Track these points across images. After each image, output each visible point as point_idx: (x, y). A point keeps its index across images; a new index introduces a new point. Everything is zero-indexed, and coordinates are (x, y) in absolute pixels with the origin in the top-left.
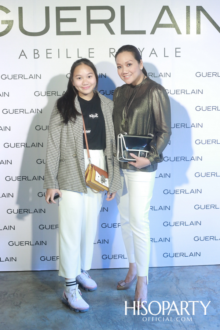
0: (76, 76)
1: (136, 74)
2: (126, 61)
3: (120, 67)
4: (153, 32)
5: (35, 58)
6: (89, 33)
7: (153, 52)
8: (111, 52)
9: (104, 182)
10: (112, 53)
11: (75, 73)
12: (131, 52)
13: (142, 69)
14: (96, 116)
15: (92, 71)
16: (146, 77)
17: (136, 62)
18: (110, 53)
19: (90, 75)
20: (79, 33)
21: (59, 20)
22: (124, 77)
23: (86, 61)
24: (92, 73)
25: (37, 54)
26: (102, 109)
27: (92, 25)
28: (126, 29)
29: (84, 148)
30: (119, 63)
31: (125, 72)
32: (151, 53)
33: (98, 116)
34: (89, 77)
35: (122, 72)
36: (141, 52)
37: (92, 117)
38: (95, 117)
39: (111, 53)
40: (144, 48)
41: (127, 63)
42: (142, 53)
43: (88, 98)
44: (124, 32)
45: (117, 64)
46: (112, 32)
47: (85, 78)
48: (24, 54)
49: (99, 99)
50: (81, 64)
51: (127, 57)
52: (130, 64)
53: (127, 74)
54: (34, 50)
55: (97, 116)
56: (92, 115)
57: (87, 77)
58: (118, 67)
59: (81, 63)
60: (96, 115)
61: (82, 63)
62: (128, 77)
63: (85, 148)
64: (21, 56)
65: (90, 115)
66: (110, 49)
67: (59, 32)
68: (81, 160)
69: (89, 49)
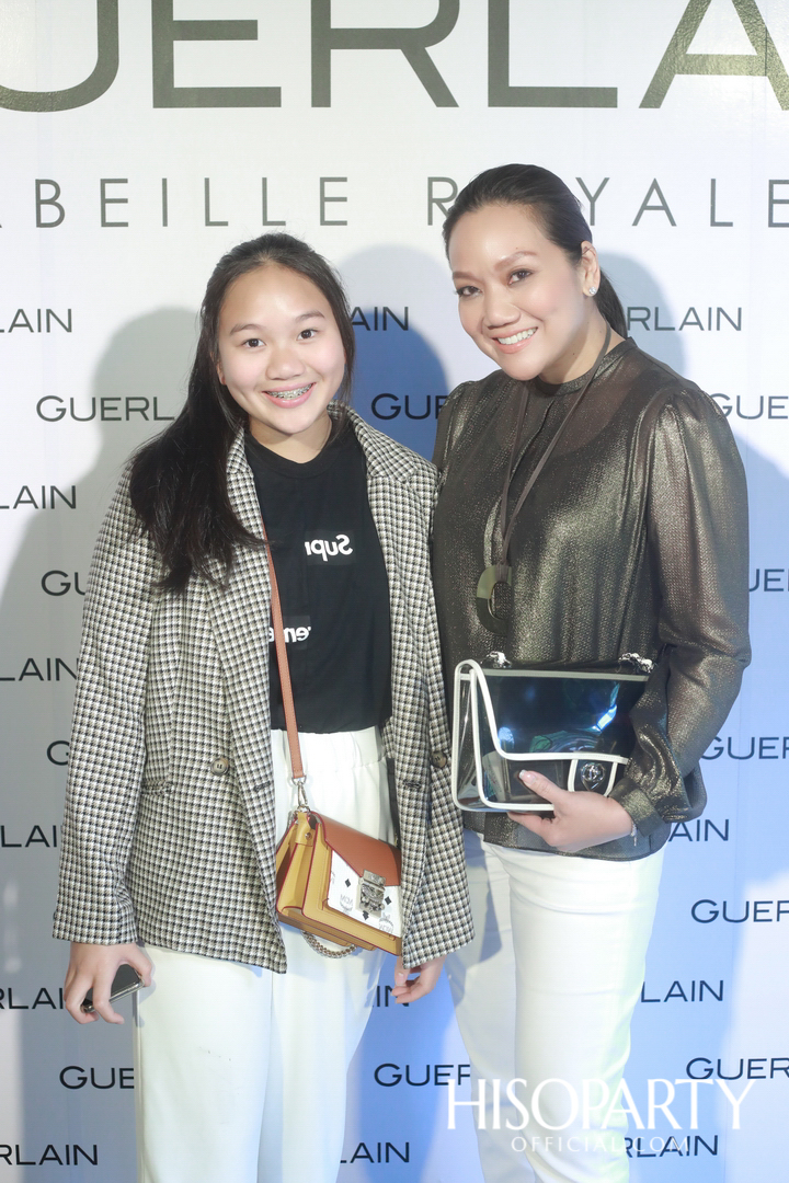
0: (234, 331)
3: (473, 289)
4: (654, 97)
5: (39, 224)
6: (321, 96)
7: (655, 200)
8: (434, 196)
9: (377, 908)
10: (440, 202)
11: (229, 317)
12: (525, 202)
13: (595, 290)
14: (342, 546)
15: (320, 302)
16: (617, 340)
18: (431, 200)
19: (309, 324)
20: (268, 97)
21: (168, 30)
22: (495, 340)
23: (285, 251)
24: (319, 315)
25: (51, 202)
26: (375, 510)
27: (339, 58)
28: (515, 81)
29: (274, 727)
32: (645, 207)
33: (350, 551)
34: (306, 334)
35: (480, 313)
36: (593, 200)
37: (322, 551)
38: (335, 553)
39: (434, 205)
40: (606, 180)
42: (596, 203)
43: (299, 452)
44: (502, 93)
46: (441, 95)
47: (282, 343)
49: (360, 450)
50: (258, 264)
52: (523, 273)
53: (511, 329)
54: (39, 182)
55: (346, 548)
56: (321, 542)
57: (292, 336)
58: (460, 291)
59: (262, 259)
60: (339, 542)
61: (266, 259)
62: (514, 338)
63: (278, 722)
65: (307, 544)
66: (431, 180)
67: (167, 94)
68: (253, 795)
69: (323, 180)
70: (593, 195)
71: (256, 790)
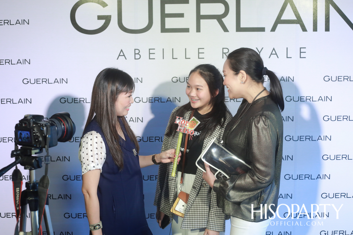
4: (273, 29)
6: (198, 30)
7: (274, 53)
8: (224, 52)
10: (225, 53)
18: (223, 53)
20: (187, 30)
21: (164, 16)
25: (138, 54)
27: (202, 21)
28: (242, 26)
32: (271, 54)
38: (198, 135)
39: (224, 54)
40: (263, 48)
44: (239, 29)
46: (225, 29)
54: (135, 49)
64: (120, 57)
66: (223, 48)
67: (164, 30)
69: (199, 49)
70: (260, 51)
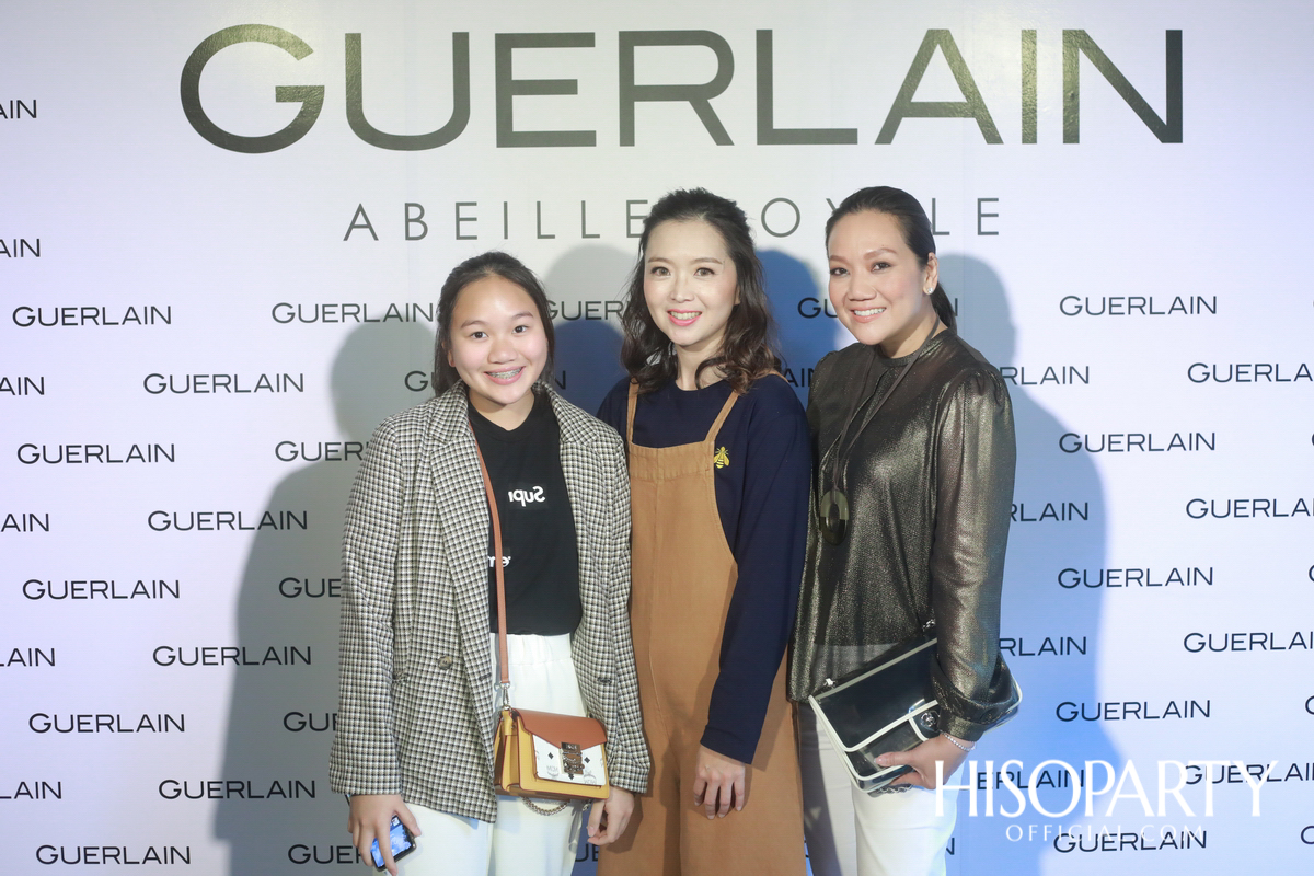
0: (464, 325)
1: (905, 309)
2: (870, 251)
3: (843, 271)
4: (886, 136)
5: (408, 238)
6: (627, 137)
11: (460, 314)
12: (894, 214)
13: (931, 291)
14: (537, 495)
15: (530, 306)
16: (942, 327)
17: (911, 259)
19: (521, 321)
20: (586, 139)
21: (508, 88)
22: (853, 311)
23: (504, 266)
24: (530, 315)
25: (417, 220)
26: (565, 469)
27: (641, 108)
28: (777, 125)
30: (840, 254)
31: (859, 293)
33: (543, 499)
34: (519, 329)
35: (846, 290)
37: (521, 499)
38: (531, 500)
41: (873, 260)
43: (509, 420)
44: (768, 134)
45: (831, 258)
46: (721, 136)
47: (501, 336)
48: (365, 223)
49: (556, 421)
50: (484, 276)
51: (876, 233)
52: (884, 265)
53: (868, 304)
54: (407, 205)
55: (540, 497)
56: (520, 492)
57: (508, 331)
58: (833, 272)
59: (486, 272)
60: (535, 492)
61: (489, 271)
62: (868, 313)
64: (354, 229)
65: (510, 493)
67: (507, 136)
68: (479, 684)
69: (629, 203)
71: (480, 679)
